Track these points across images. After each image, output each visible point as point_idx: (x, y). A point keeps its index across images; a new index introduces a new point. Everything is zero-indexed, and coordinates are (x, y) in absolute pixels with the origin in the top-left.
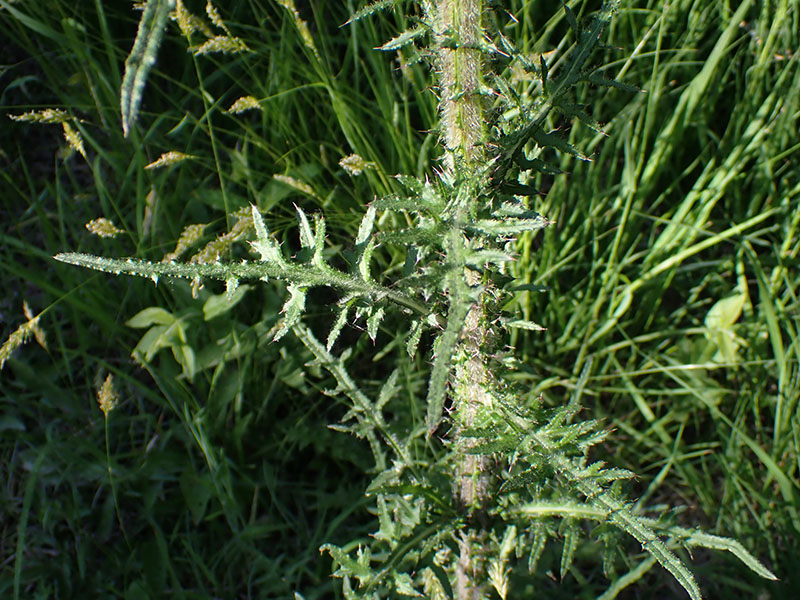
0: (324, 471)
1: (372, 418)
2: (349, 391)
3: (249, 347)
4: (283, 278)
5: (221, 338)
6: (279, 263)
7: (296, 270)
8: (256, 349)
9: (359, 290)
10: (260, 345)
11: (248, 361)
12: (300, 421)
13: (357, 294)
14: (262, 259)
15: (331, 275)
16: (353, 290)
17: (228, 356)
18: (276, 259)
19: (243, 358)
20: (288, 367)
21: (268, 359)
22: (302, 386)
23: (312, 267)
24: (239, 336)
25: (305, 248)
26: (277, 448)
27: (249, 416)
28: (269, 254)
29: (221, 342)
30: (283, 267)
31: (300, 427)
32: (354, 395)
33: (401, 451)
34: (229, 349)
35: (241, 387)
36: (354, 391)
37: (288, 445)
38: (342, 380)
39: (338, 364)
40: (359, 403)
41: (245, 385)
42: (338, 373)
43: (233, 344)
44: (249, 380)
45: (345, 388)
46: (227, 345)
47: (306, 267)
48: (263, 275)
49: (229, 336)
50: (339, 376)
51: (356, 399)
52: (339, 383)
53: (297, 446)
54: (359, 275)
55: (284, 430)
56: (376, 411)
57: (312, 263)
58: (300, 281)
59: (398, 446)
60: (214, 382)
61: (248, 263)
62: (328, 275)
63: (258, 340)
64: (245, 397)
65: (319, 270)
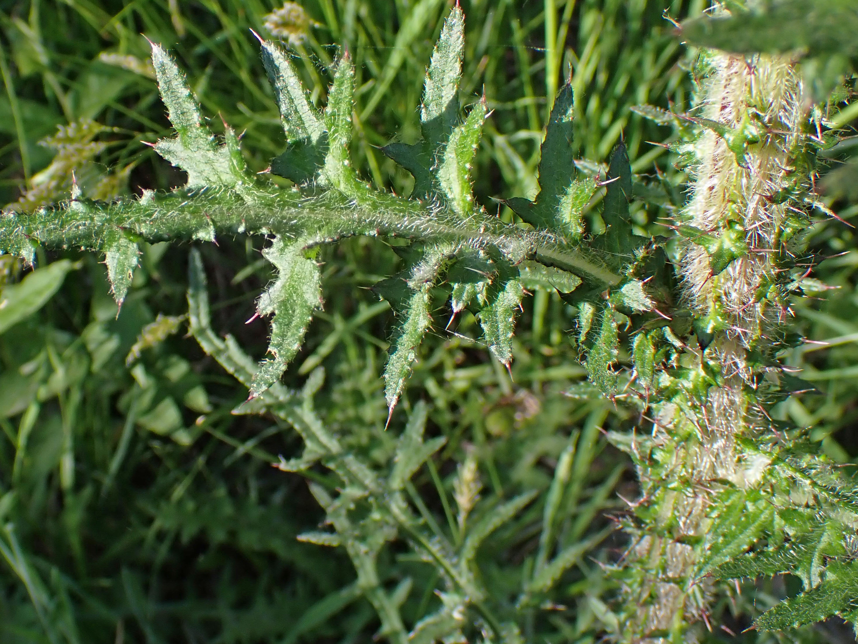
0: (227, 575)
1: (385, 509)
2: (331, 458)
3: (79, 372)
4: (253, 226)
5: (28, 359)
6: (239, 188)
7: (284, 204)
8: (89, 374)
9: (450, 238)
10: (96, 366)
11: (76, 397)
12: (179, 492)
13: (446, 250)
14: (192, 182)
15: (375, 206)
16: (436, 240)
17: (43, 393)
18: (227, 178)
19: (68, 392)
20: (146, 400)
21: (109, 389)
22: (175, 429)
23: (321, 190)
24: (60, 355)
25: (298, 144)
26: (141, 542)
27: (88, 492)
28: (207, 169)
29: (27, 368)
30: (249, 200)
31: (180, 502)
32: (343, 465)
33: (454, 572)
34: (45, 381)
35: (68, 442)
36: (341, 455)
37: (160, 536)
38: (313, 437)
39: (299, 403)
40: (354, 481)
41: (76, 439)
42: (301, 421)
43: (51, 370)
44: (81, 430)
45: (321, 452)
46: (41, 374)
47: (309, 192)
48: (201, 226)
49: (41, 357)
50: (306, 428)
51: (349, 473)
52: (309, 444)
53: (178, 536)
54: (443, 199)
55: (150, 510)
56: (391, 493)
57: (322, 180)
58: (297, 231)
59: (446, 562)
60: (21, 441)
61: (158, 199)
62: (366, 206)
63: (90, 357)
64: (77, 459)
65: (343, 198)
